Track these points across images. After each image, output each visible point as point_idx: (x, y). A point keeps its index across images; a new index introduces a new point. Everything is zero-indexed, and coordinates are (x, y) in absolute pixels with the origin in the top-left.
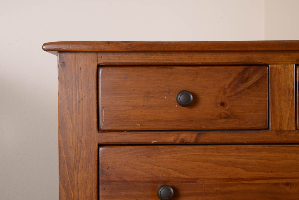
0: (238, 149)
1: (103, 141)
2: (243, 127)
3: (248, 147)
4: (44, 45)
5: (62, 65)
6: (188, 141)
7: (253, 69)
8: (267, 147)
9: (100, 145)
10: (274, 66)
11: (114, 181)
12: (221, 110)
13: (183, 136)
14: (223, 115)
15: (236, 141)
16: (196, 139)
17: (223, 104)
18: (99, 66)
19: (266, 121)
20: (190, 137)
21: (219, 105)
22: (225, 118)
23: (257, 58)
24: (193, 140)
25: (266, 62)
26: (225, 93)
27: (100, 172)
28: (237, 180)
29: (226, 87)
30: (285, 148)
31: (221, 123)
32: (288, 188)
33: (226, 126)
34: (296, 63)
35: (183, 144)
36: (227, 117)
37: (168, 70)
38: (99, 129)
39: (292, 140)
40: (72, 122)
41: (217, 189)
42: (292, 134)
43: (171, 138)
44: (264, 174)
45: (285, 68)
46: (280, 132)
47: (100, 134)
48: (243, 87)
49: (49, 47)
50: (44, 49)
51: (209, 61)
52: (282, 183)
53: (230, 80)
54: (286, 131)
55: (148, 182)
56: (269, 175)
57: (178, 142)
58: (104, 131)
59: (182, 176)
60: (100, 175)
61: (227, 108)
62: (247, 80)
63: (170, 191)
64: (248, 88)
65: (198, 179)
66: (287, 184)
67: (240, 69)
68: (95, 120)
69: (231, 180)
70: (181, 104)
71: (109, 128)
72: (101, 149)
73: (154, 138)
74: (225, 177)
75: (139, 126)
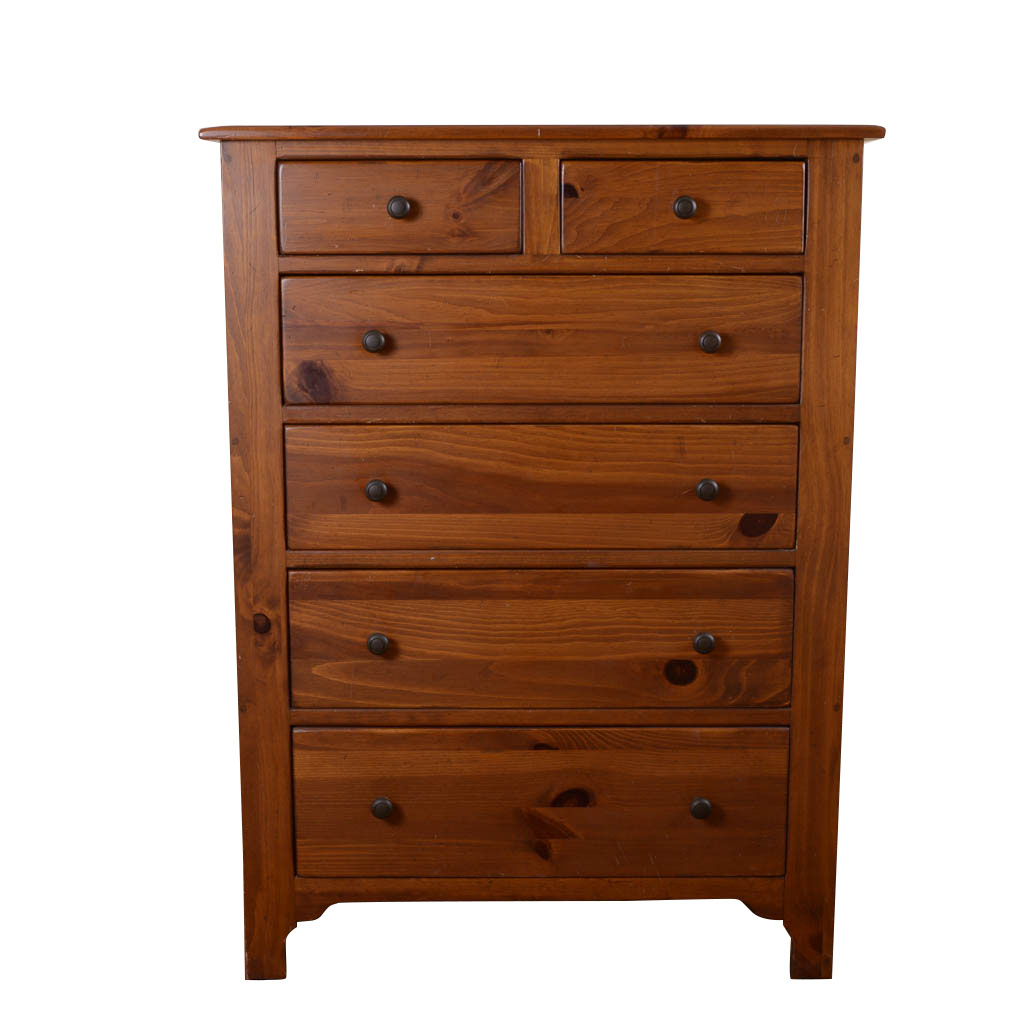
0: (479, 282)
1: (284, 269)
2: (485, 249)
3: (493, 278)
4: (202, 131)
5: (226, 159)
6: (406, 269)
7: (499, 164)
8: (520, 278)
9: (282, 275)
10: (530, 160)
11: (304, 326)
12: (454, 225)
13: (399, 262)
14: (457, 232)
15: (476, 270)
16: (419, 267)
17: (456, 216)
18: (279, 161)
19: (518, 242)
20: (411, 264)
21: (451, 218)
22: (459, 236)
23: (505, 149)
24: (413, 268)
25: (519, 156)
26: (459, 199)
27: (283, 314)
28: (478, 325)
29: (461, 191)
30: (545, 280)
31: (454, 244)
32: (549, 337)
33: (459, 249)
34: (561, 156)
35: (399, 274)
36: (463, 235)
37: (376, 166)
38: (280, 253)
39: (557, 268)
40: (242, 241)
41: (450, 338)
42: (556, 261)
43: (383, 264)
44: (514, 317)
45: (544, 165)
46: (538, 256)
47: (281, 259)
48: (484, 191)
49: (207, 134)
50: (201, 138)
51: (437, 154)
52: (541, 330)
53: (467, 180)
54: (545, 256)
55: (351, 328)
56: (522, 318)
57: (393, 270)
58: (288, 255)
59: (398, 319)
60: (283, 319)
61: (462, 221)
62: (490, 181)
63: (380, 340)
64: (494, 192)
65: (422, 324)
66: (548, 332)
67: (481, 165)
68: (274, 238)
69: (470, 325)
70: (395, 216)
71: (294, 250)
72: (283, 281)
73: (359, 266)
74: (463, 321)
75: (336, 248)
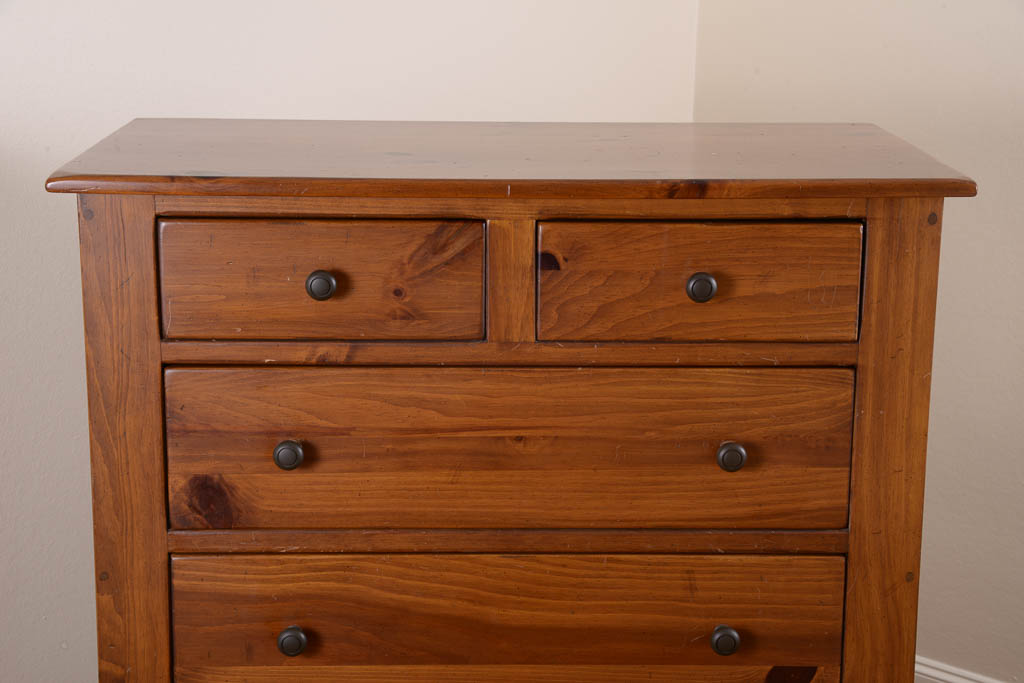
0: (428, 376)
1: (169, 357)
2: (438, 335)
3: (447, 371)
4: (49, 181)
5: (86, 214)
6: (332, 359)
7: (456, 226)
8: (483, 371)
9: (165, 366)
10: (496, 222)
11: (195, 431)
12: (395, 304)
13: (323, 350)
14: (399, 313)
15: (423, 360)
16: (348, 356)
17: (398, 293)
18: (158, 218)
19: (481, 324)
20: (339, 352)
21: (392, 295)
22: (403, 318)
23: (464, 207)
24: (342, 359)
25: (480, 215)
26: (402, 273)
27: (168, 415)
28: (427, 431)
29: (405, 261)
30: (515, 374)
31: (395, 328)
32: (520, 446)
33: (404, 334)
34: (537, 217)
35: (323, 364)
36: (407, 317)
37: (292, 227)
38: (162, 336)
39: (530, 359)
40: (111, 323)
41: (389, 446)
42: (529, 350)
43: (301, 353)
44: (478, 421)
45: (515, 227)
46: (506, 344)
47: (163, 344)
48: (436, 261)
49: (58, 183)
50: (48, 190)
51: (373, 212)
52: (510, 438)
53: (413, 247)
54: (516, 343)
55: (259, 433)
56: (485, 422)
57: (314, 361)
58: (173, 340)
59: (323, 423)
60: (168, 420)
61: (407, 300)
62: (443, 248)
63: (296, 453)
64: (447, 263)
65: (354, 429)
66: (519, 439)
67: (432, 227)
68: (154, 318)
69: (416, 431)
70: (313, 294)
71: (182, 335)
72: (168, 372)
73: (269, 353)
74: (405, 426)
75: (239, 331)
